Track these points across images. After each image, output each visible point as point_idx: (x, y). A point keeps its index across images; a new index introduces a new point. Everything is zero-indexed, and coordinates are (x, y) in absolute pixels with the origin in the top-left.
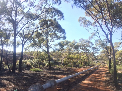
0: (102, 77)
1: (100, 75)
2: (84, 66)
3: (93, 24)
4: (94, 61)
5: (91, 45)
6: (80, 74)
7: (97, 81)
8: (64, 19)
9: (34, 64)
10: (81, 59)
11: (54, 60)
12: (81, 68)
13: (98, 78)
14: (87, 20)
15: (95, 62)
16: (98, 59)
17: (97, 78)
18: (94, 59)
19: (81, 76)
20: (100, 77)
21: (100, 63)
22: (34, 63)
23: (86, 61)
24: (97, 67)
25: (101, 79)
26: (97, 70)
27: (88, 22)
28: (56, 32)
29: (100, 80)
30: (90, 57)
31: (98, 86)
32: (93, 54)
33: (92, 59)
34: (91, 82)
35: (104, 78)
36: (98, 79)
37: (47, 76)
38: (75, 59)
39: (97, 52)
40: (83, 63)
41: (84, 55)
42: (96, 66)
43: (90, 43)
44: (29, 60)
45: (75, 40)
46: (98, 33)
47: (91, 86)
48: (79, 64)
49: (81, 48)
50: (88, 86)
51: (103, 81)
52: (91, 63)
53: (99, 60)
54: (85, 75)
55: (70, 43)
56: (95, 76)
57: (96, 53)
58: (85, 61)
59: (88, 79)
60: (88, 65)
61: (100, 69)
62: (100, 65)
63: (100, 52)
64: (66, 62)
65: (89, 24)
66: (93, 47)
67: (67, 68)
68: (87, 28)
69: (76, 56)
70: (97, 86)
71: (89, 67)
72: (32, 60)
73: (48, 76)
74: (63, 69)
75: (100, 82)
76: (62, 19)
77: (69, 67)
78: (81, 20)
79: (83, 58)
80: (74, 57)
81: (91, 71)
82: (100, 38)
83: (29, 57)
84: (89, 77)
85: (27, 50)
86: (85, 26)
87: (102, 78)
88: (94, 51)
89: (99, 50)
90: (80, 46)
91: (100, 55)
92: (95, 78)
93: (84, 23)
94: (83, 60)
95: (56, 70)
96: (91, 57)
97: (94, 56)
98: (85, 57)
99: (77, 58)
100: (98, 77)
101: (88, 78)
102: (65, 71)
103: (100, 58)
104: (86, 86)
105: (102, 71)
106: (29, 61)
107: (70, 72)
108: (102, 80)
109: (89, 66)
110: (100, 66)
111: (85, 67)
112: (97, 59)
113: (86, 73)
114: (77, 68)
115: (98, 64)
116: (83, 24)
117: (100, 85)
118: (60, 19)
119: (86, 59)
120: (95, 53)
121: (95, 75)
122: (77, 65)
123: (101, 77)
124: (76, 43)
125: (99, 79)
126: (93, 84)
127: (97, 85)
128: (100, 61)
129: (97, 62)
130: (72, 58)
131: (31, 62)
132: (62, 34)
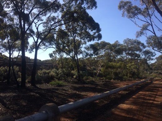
0: (157, 96)
1: (153, 93)
2: (130, 79)
3: (144, 12)
4: (146, 71)
5: (141, 47)
6: (119, 91)
7: (145, 104)
8: (96, 7)
9: (60, 75)
10: (127, 69)
11: (88, 70)
12: (125, 81)
13: (150, 98)
14: (134, 5)
15: (148, 72)
16: (153, 68)
17: (148, 98)
18: (147, 68)
19: (120, 94)
20: (152, 97)
21: (155, 75)
22: (60, 73)
23: (135, 71)
24: (150, 80)
25: (154, 100)
26: (150, 84)
27: (135, 9)
28: (87, 29)
29: (152, 103)
30: (141, 66)
31: (146, 116)
32: (145, 62)
33: (144, 68)
34: (134, 107)
35: (159, 100)
36: (148, 101)
37: (66, 93)
38: (117, 68)
39: (152, 58)
40: (130, 73)
41: (131, 63)
42: (148, 78)
43: (141, 45)
44: (54, 69)
45: (117, 41)
46: (152, 25)
47: (131, 116)
48: (123, 76)
49: (127, 52)
50: (126, 115)
51: (157, 106)
52: (141, 74)
53: (155, 70)
54: (128, 92)
55: (108, 45)
56: (145, 95)
57: (150, 59)
58: (132, 71)
59: (131, 101)
60: (137, 76)
61: (155, 82)
62: (156, 77)
63: (156, 58)
64: (105, 73)
65: (136, 12)
66: (146, 51)
67: (104, 80)
68: (133, 19)
69: (118, 64)
70: (144, 116)
71: (138, 80)
72: (58, 70)
73: (68, 94)
74: (97, 83)
75: (152, 108)
76: (94, 7)
77: (107, 80)
78: (124, 7)
79: (130, 67)
80: (115, 65)
81: (140, 85)
82: (155, 34)
83: (54, 66)
84: (134, 97)
85: (53, 56)
86: (130, 17)
87: (156, 99)
88: (147, 56)
89: (154, 55)
90: (125, 50)
91: (156, 62)
92: (144, 99)
93: (128, 11)
94: (129, 69)
95: (87, 84)
96: (143, 65)
97: (147, 63)
98: (133, 65)
99: (120, 67)
100: (150, 96)
101: (131, 99)
102: (99, 86)
103: (156, 67)
104: (123, 114)
105: (158, 86)
106: (54, 71)
107: (105, 87)
108: (156, 102)
109: (138, 78)
110: (155, 79)
111: (132, 80)
112: (151, 69)
113: (130, 90)
114: (119, 81)
115: (152, 75)
116: (126, 13)
117: (150, 114)
118: (91, 7)
119: (134, 68)
120: (148, 59)
121: (144, 93)
122: (119, 77)
123: (155, 97)
124: (119, 45)
125: (150, 100)
126: (137, 111)
127: (145, 113)
128: (157, 71)
129: (152, 72)
130: (112, 67)
131: (56, 73)
132: (96, 32)
